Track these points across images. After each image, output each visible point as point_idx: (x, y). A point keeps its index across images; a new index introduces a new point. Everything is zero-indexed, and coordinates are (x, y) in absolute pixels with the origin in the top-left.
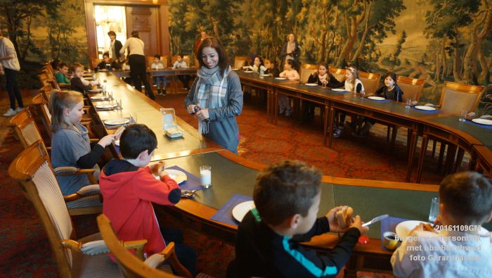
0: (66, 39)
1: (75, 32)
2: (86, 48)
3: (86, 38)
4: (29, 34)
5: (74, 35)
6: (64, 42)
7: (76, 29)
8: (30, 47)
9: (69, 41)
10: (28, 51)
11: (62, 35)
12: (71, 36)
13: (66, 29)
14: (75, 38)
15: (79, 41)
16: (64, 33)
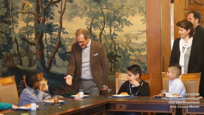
0: (112, 37)
1: (128, 23)
2: (144, 53)
3: (145, 35)
4: (61, 29)
5: (126, 29)
6: (110, 41)
7: (130, 19)
8: (60, 49)
9: (117, 40)
10: (57, 56)
11: (107, 30)
12: (120, 30)
13: (115, 18)
14: (127, 36)
15: (133, 41)
16: (110, 25)
